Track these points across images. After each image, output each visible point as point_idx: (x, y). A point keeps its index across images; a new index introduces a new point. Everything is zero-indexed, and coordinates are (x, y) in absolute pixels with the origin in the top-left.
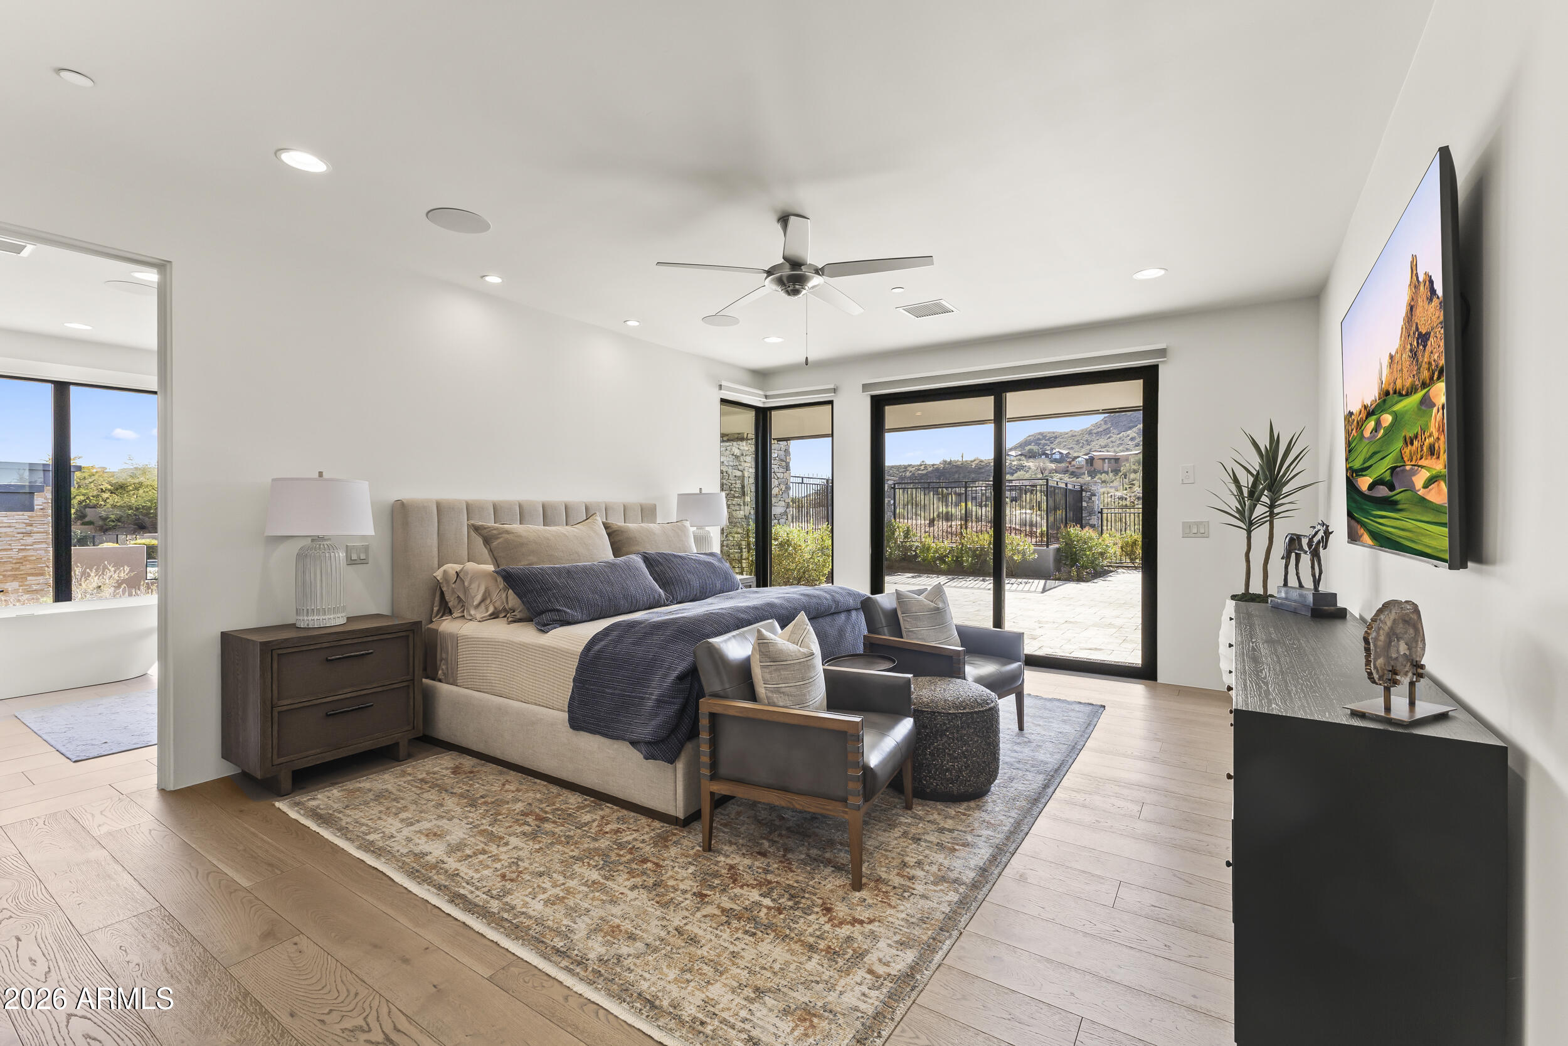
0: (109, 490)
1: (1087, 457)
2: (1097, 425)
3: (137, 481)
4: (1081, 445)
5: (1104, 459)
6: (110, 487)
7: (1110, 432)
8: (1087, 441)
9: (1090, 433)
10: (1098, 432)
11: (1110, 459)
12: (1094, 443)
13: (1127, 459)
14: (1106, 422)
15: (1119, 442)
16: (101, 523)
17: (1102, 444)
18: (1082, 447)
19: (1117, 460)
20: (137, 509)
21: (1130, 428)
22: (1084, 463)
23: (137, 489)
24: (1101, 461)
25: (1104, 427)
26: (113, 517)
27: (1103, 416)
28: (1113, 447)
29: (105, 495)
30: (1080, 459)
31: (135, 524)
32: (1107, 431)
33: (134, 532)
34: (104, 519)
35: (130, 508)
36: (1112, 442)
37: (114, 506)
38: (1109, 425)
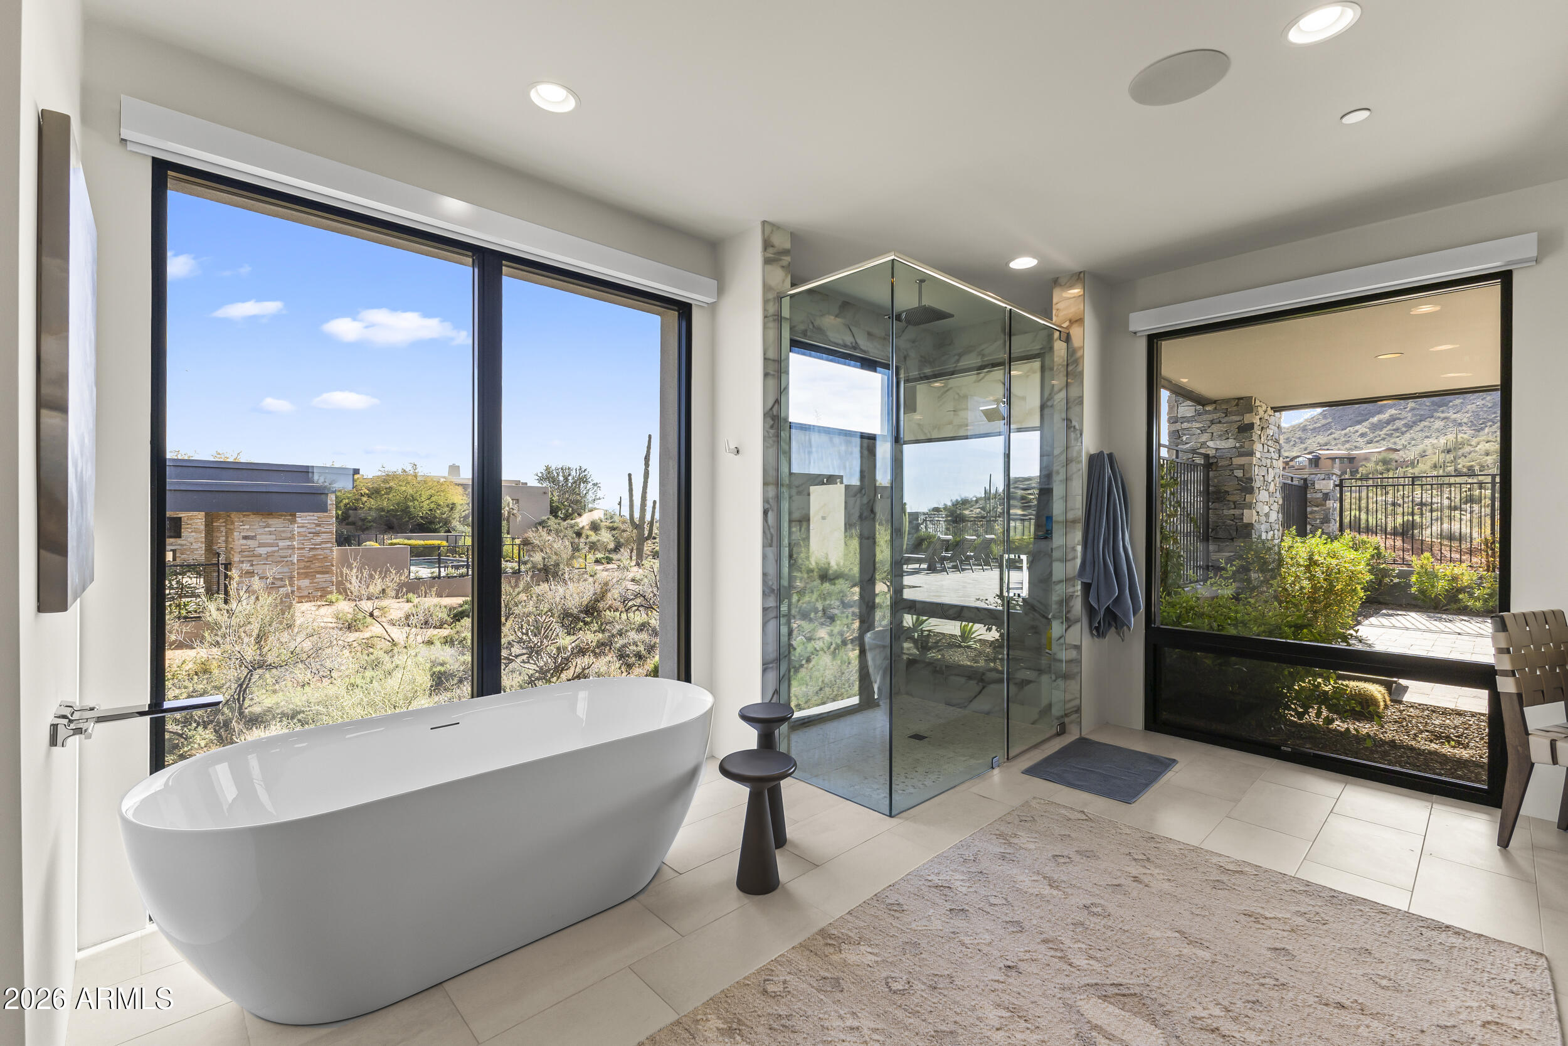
0: (367, 494)
1: (1310, 456)
2: (1313, 420)
3: (388, 486)
4: (1292, 443)
5: (1333, 459)
6: (367, 492)
7: (1331, 428)
8: (1300, 438)
9: (1304, 429)
10: (1315, 429)
11: (1341, 459)
12: (1310, 441)
13: (1366, 458)
14: (1325, 417)
15: (1343, 439)
16: (360, 523)
17: (1321, 442)
18: (1294, 445)
19: (1351, 459)
20: (388, 511)
21: (1359, 422)
22: (1307, 463)
23: (387, 494)
24: (1330, 462)
25: (1324, 422)
26: (370, 518)
27: (1319, 410)
28: (1336, 445)
29: (364, 499)
30: (1300, 459)
31: (386, 525)
32: (1326, 427)
33: (385, 532)
34: (363, 520)
35: (382, 510)
36: (1335, 439)
37: (370, 509)
38: (1330, 420)
